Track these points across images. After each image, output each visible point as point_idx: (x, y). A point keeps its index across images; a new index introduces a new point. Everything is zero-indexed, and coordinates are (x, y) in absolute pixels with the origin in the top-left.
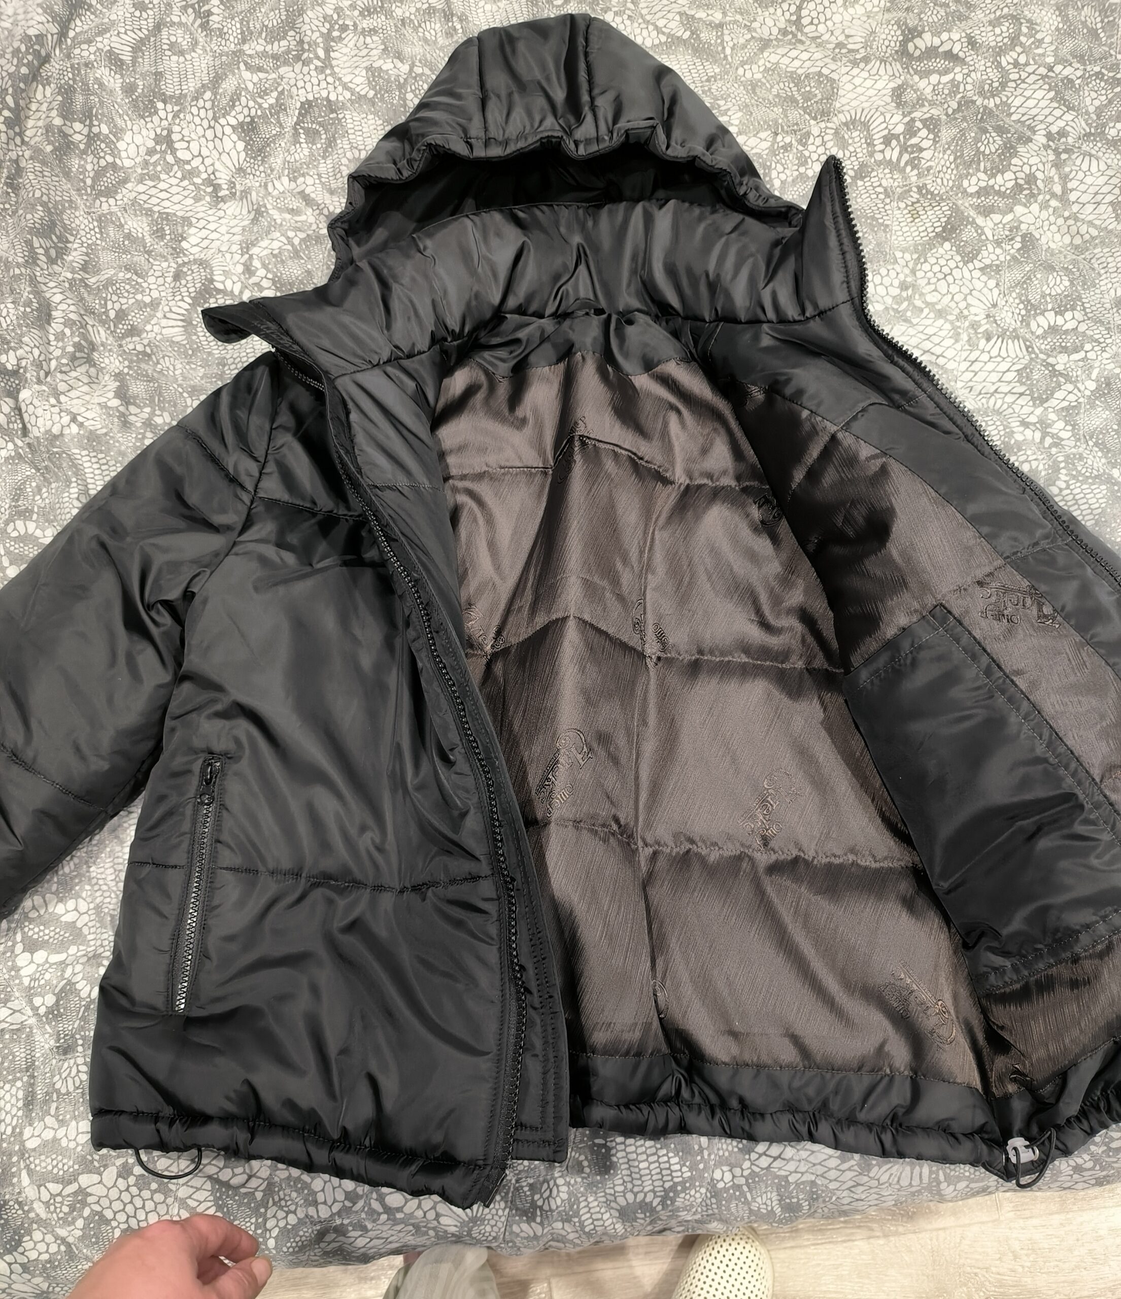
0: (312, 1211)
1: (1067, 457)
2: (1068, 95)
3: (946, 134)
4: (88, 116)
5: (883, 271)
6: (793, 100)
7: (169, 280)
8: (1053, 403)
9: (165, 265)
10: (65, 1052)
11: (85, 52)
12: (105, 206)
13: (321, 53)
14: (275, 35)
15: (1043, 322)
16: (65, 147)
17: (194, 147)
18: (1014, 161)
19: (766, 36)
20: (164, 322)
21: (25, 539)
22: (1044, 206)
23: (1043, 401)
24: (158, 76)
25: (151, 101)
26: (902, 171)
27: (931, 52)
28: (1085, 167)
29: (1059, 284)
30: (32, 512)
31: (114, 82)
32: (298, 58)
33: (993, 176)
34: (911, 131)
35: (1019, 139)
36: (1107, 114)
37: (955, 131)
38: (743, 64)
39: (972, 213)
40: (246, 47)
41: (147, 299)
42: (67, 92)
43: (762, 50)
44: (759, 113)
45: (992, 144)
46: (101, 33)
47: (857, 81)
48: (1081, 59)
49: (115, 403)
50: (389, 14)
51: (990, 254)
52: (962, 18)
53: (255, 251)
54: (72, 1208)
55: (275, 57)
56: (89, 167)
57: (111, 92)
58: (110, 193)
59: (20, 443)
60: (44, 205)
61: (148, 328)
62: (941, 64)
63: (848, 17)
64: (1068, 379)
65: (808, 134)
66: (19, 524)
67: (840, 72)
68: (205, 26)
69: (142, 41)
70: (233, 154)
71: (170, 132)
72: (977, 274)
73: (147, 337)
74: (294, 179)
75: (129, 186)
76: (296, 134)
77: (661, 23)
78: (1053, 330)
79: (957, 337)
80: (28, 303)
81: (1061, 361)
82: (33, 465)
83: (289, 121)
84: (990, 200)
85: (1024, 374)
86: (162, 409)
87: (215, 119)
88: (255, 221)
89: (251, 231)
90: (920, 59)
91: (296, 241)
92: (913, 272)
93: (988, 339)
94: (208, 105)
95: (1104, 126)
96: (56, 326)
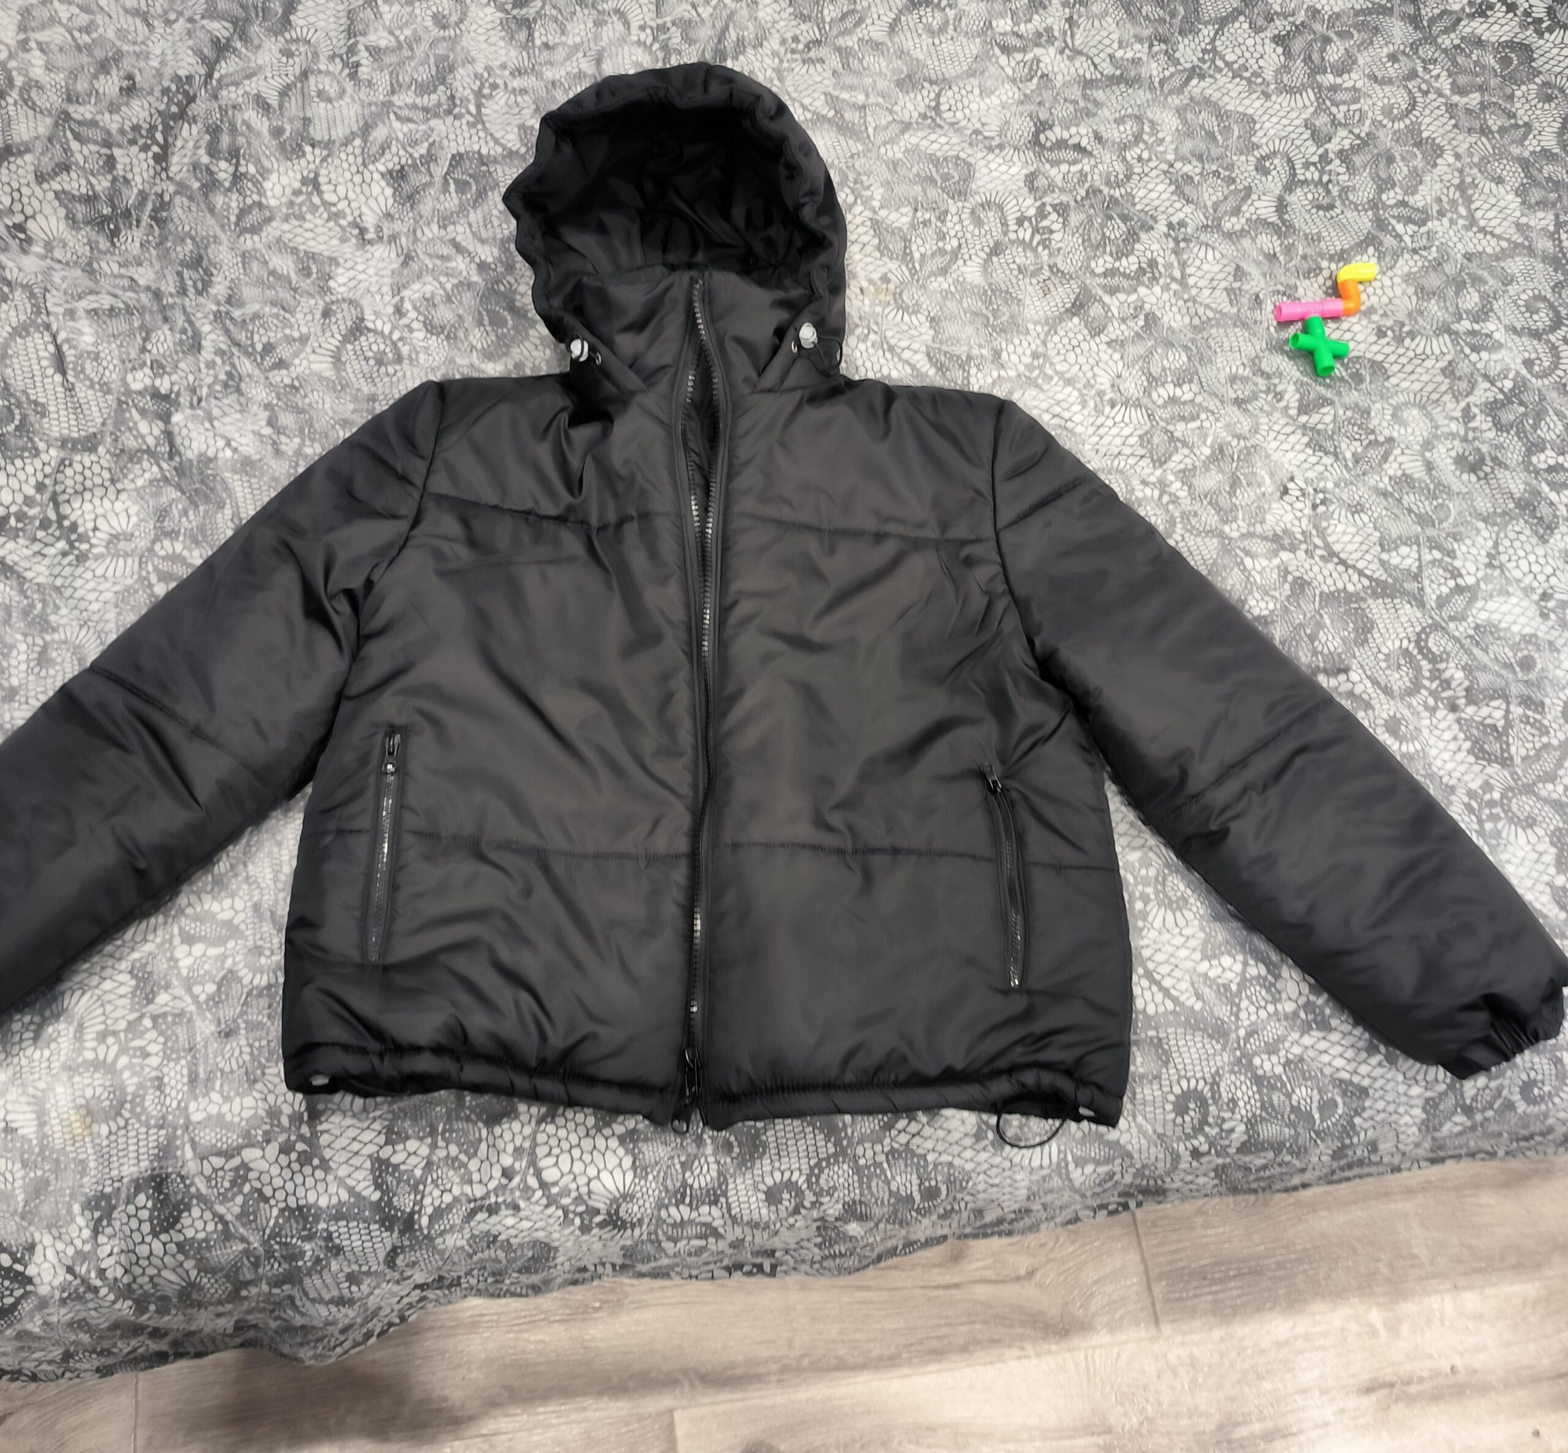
0: (467, 1189)
1: (1183, 514)
2: (1188, 190)
3: (1075, 218)
4: (234, 155)
5: (1016, 341)
6: (932, 180)
7: (318, 316)
8: (1171, 465)
9: (312, 302)
10: (227, 1035)
11: (230, 95)
12: (249, 243)
13: (473, 109)
14: (424, 89)
15: (1163, 393)
16: (211, 184)
17: (341, 190)
18: (1137, 246)
19: (906, 118)
20: (313, 357)
21: (174, 558)
22: (1166, 288)
23: (1162, 464)
24: (307, 121)
25: (299, 145)
26: (1035, 250)
27: (1061, 144)
28: (1202, 255)
29: (1178, 359)
30: (178, 533)
31: (262, 125)
32: (449, 112)
33: (1119, 259)
34: (1041, 214)
35: (1142, 227)
36: (1222, 209)
37: (1083, 216)
38: (885, 143)
39: (1100, 292)
40: (395, 99)
41: (296, 334)
42: (214, 131)
43: (903, 131)
44: (900, 190)
45: (1117, 230)
46: (248, 77)
47: (993, 166)
48: (1200, 158)
49: (267, 431)
50: (539, 76)
51: (1115, 330)
52: (1089, 114)
53: (406, 293)
54: (233, 1183)
55: (426, 110)
56: (234, 204)
57: (259, 134)
58: (254, 230)
59: (165, 466)
60: (192, 238)
61: (297, 361)
62: (1071, 155)
63: (983, 106)
64: (1185, 444)
65: (946, 212)
66: (167, 543)
67: (977, 156)
68: (353, 76)
69: (288, 87)
70: (381, 199)
71: (317, 175)
72: (1103, 347)
73: (294, 371)
74: (445, 227)
75: (274, 224)
76: (446, 183)
77: (806, 101)
78: (1173, 400)
79: (1084, 404)
80: (184, 331)
81: (1179, 429)
82: (179, 487)
83: (439, 170)
84: (1116, 281)
85: (1145, 439)
86: (313, 440)
87: (364, 165)
88: (405, 264)
89: (401, 275)
90: (1051, 149)
91: (448, 286)
92: (1044, 343)
93: (1113, 407)
94: (358, 151)
95: (1220, 219)
96: (207, 354)
